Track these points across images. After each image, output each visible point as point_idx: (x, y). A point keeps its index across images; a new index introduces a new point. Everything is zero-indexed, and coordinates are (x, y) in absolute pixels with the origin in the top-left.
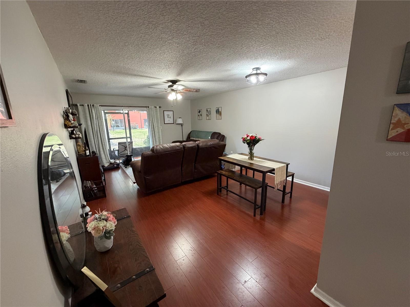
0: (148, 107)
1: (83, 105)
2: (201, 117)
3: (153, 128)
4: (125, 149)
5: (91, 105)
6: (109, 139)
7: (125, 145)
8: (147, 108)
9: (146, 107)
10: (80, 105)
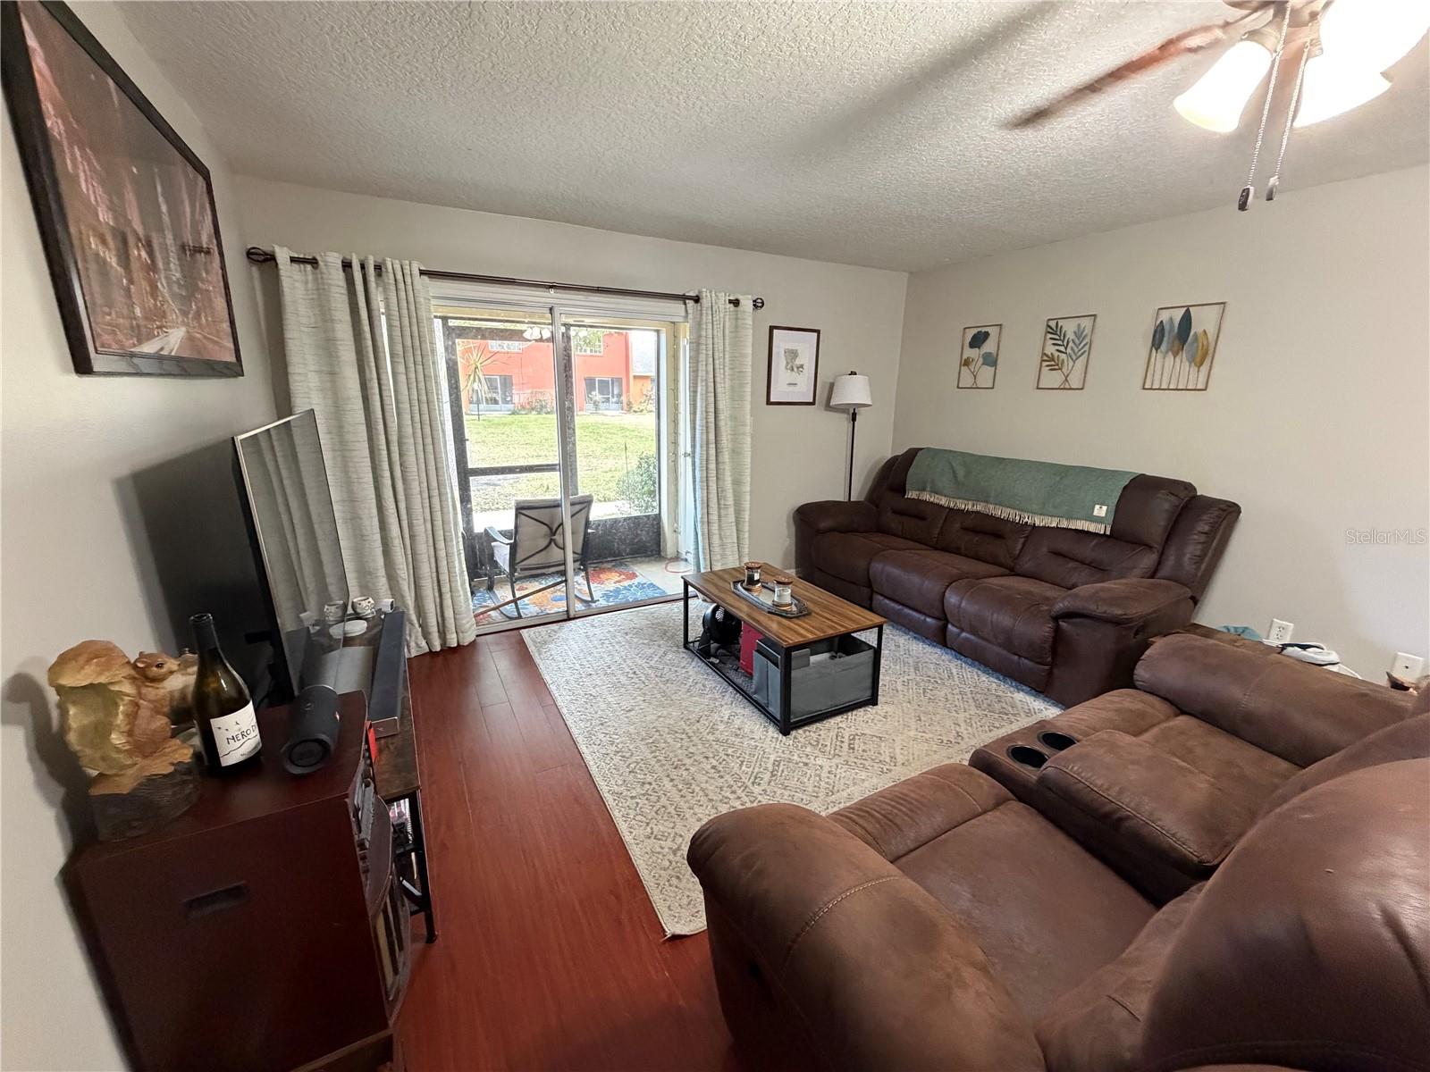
0: (697, 300)
1: (313, 262)
2: (989, 370)
3: (712, 426)
4: (551, 540)
5: (363, 267)
6: (465, 473)
7: (552, 518)
8: (690, 303)
9: (683, 298)
10: (293, 260)
